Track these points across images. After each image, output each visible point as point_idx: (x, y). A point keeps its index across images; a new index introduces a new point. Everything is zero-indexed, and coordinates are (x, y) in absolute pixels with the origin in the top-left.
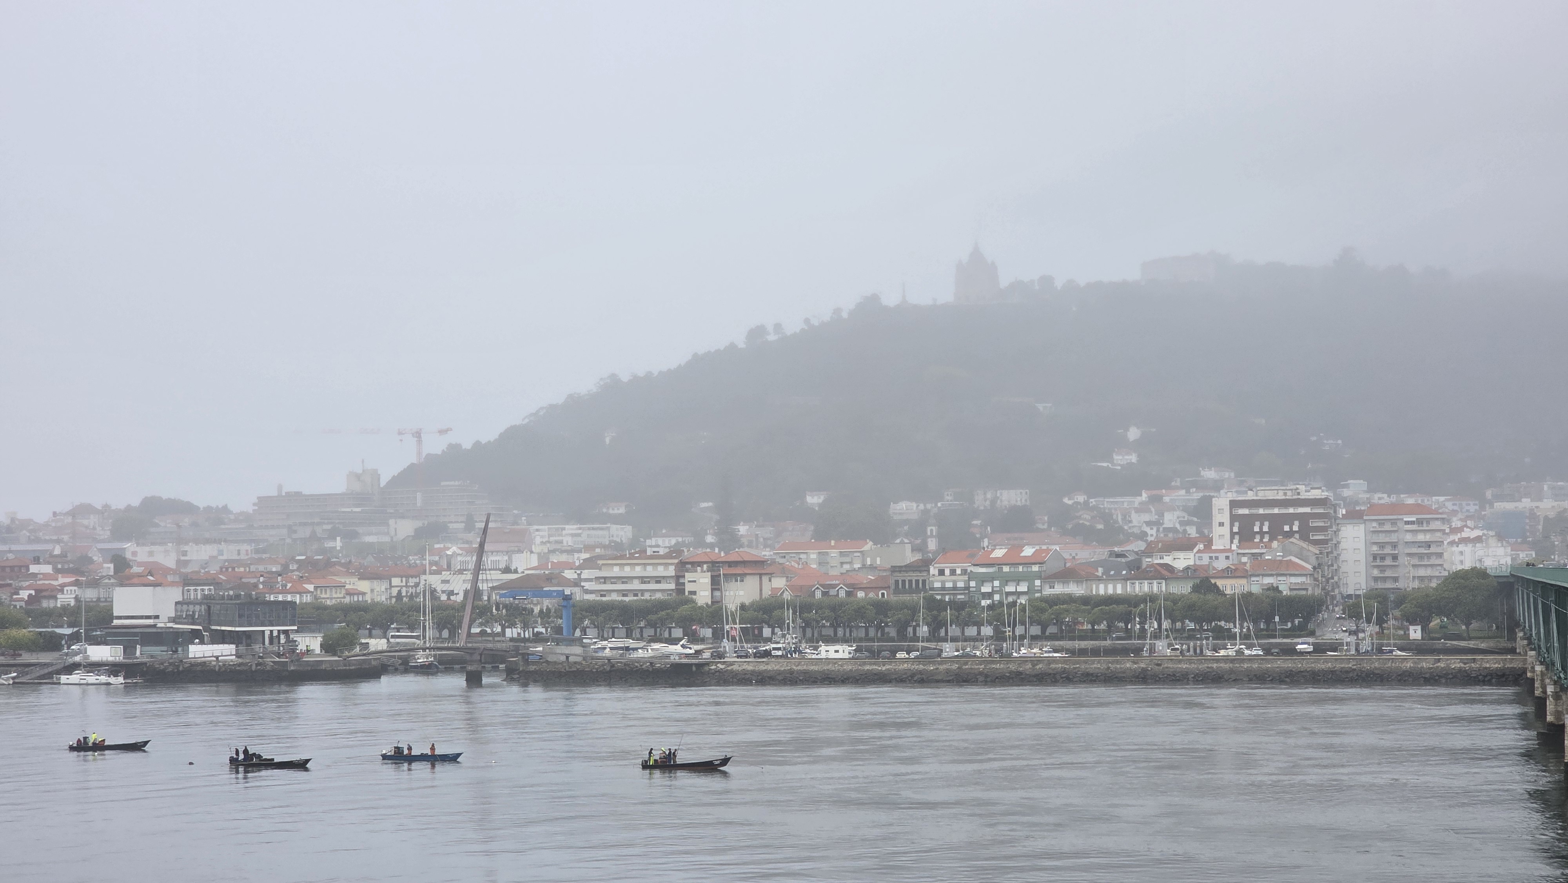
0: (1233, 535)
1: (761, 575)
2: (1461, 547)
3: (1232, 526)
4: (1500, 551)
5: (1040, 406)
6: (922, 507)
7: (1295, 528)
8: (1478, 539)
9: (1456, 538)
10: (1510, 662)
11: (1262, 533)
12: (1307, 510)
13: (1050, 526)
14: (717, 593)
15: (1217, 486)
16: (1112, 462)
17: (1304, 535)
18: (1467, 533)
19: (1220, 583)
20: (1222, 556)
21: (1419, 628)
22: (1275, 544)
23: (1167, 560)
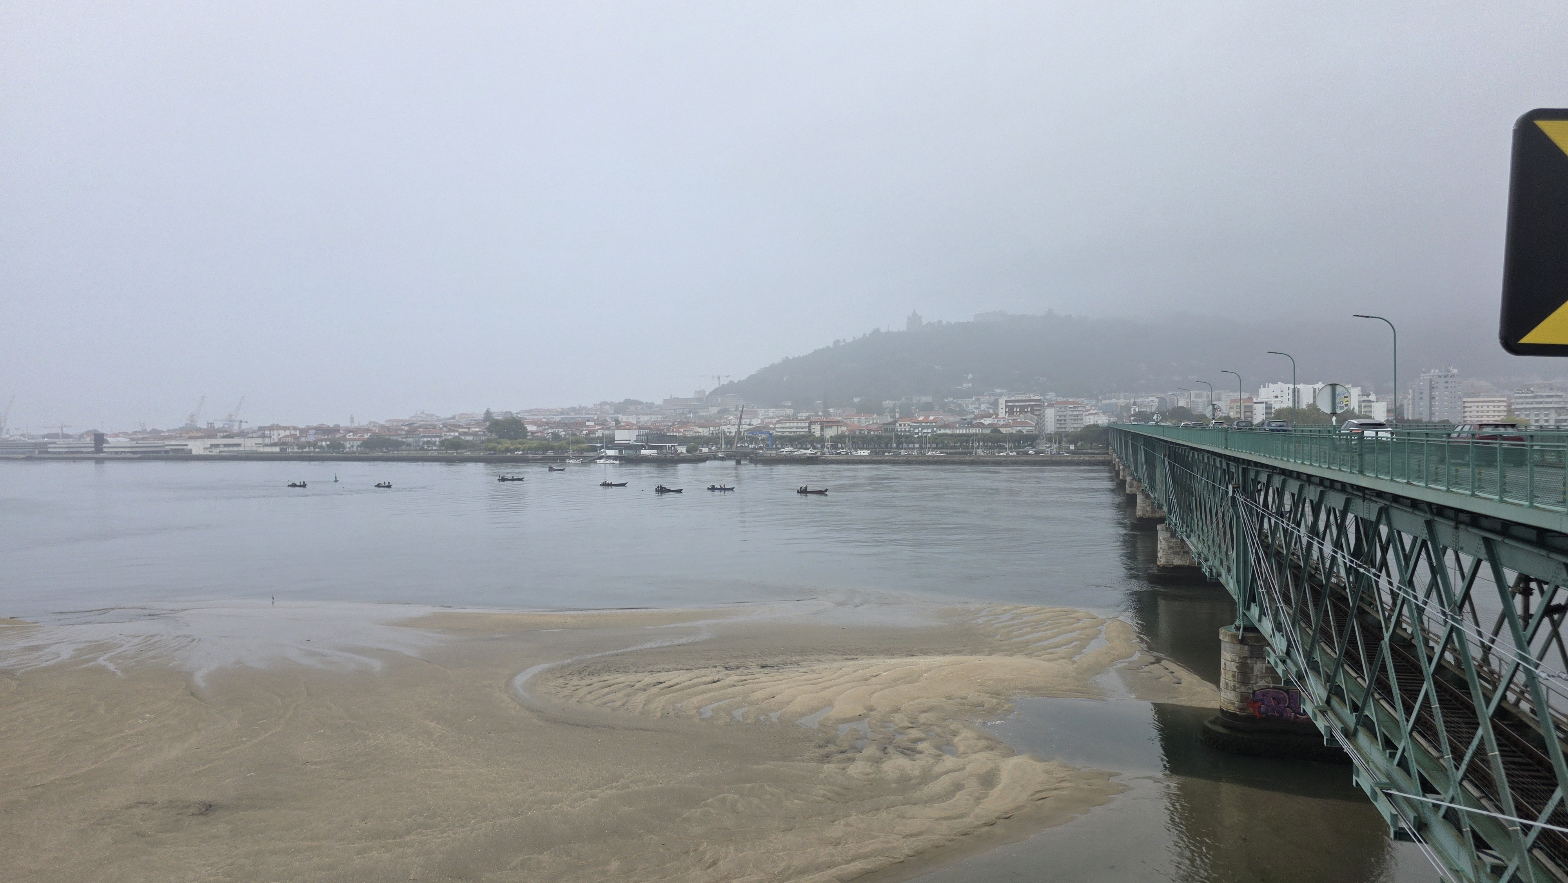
0: (1006, 412)
1: (838, 426)
2: (1090, 417)
3: (1006, 409)
4: (1104, 418)
5: (936, 367)
6: (894, 402)
7: (1029, 410)
8: (1096, 414)
9: (1088, 413)
10: (1108, 458)
11: (1017, 412)
12: (1033, 403)
13: (939, 409)
14: (822, 432)
15: (1001, 395)
16: (962, 386)
17: (1032, 412)
18: (1092, 412)
19: (1001, 429)
20: (1002, 420)
21: (1073, 445)
22: (1021, 415)
23: (982, 421)
